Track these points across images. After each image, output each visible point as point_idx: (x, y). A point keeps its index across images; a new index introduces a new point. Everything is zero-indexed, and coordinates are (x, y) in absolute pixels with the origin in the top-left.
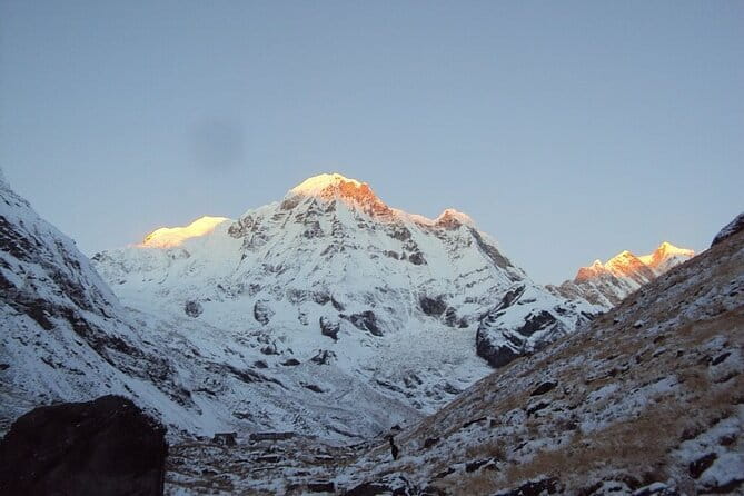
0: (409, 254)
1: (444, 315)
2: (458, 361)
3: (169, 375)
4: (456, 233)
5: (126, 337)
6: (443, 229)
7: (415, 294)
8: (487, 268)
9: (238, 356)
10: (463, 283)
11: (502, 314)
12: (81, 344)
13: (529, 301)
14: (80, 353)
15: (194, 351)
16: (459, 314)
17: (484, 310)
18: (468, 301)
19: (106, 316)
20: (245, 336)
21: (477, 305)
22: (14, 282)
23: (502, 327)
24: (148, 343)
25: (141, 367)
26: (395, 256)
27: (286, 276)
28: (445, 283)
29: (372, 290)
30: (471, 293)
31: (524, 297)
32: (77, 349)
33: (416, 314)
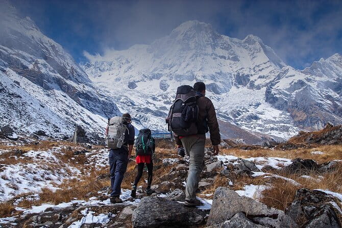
0: (231, 57)
1: (248, 85)
2: (258, 105)
3: (114, 111)
4: (253, 46)
5: (90, 92)
6: (247, 44)
7: (234, 75)
8: (269, 61)
9: (153, 105)
10: (257, 69)
11: (278, 82)
12: (65, 97)
13: (291, 76)
14: (64, 101)
15: (131, 103)
16: (256, 84)
17: (268, 81)
18: (260, 77)
19: (79, 82)
20: (156, 96)
21: (264, 79)
22: (27, 66)
23: (278, 88)
24: (102, 95)
25: (98, 107)
26: (225, 58)
27: (174, 69)
28: (248, 69)
29: (214, 74)
30: (261, 74)
31: (289, 74)
32: (63, 99)
33: (235, 85)
